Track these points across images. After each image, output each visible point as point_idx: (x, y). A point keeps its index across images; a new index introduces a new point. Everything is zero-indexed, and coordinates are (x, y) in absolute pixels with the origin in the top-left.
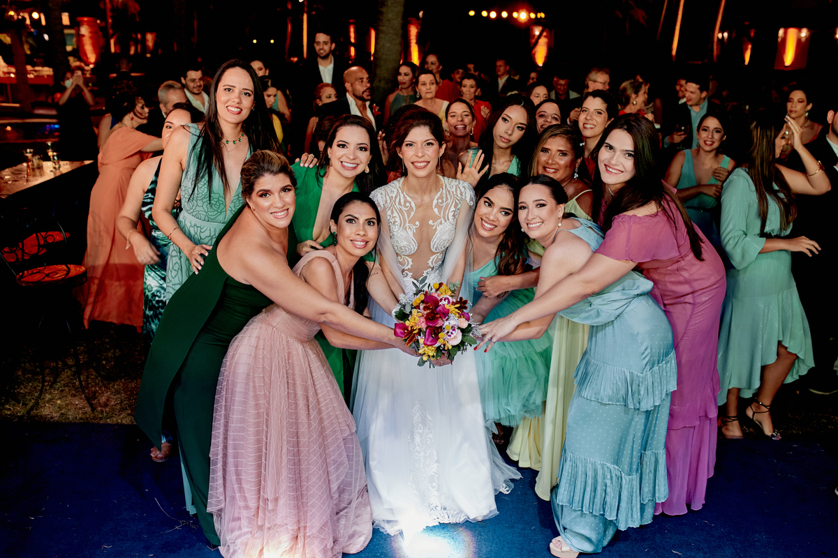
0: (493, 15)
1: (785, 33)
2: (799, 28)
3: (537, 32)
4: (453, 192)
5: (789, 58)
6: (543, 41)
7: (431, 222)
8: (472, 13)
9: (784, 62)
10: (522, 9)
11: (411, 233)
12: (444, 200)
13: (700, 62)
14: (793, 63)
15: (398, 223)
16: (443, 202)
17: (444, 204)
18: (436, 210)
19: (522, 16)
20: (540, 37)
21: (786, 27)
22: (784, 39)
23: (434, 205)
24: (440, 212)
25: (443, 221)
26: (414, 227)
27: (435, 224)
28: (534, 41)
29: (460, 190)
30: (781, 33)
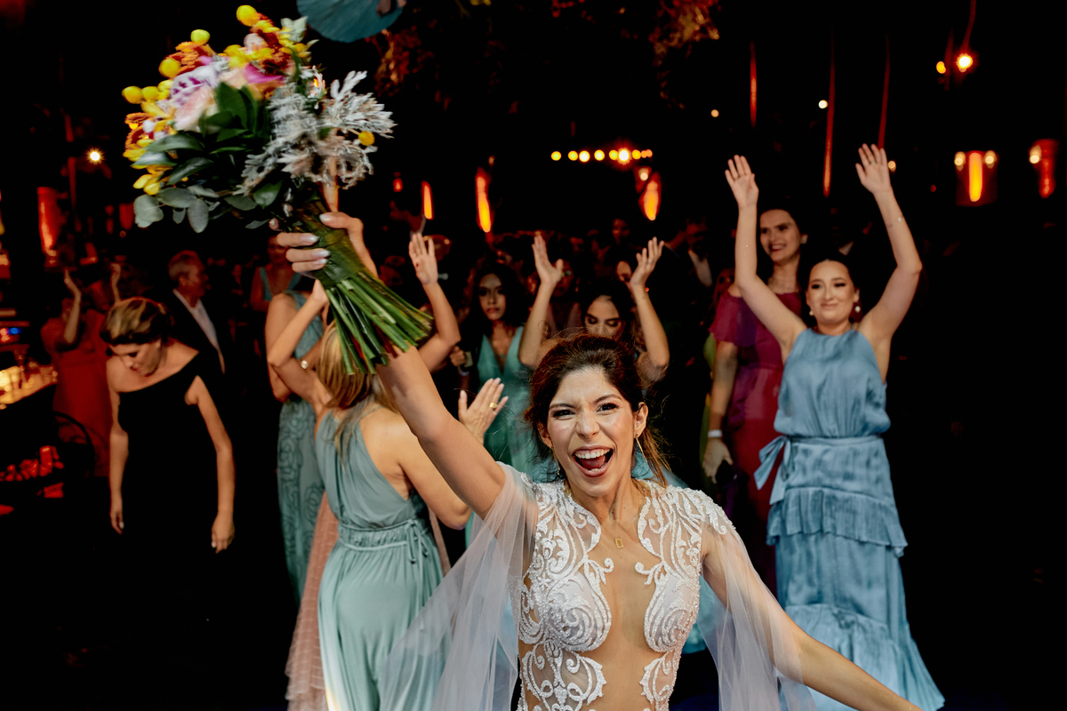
0: (585, 157)
1: (967, 160)
2: (983, 152)
3: (644, 175)
4: (674, 505)
5: (976, 191)
6: (652, 187)
7: (639, 567)
8: (556, 156)
9: (968, 197)
10: (623, 147)
11: (595, 582)
12: (661, 519)
14: (982, 198)
15: (565, 553)
16: (658, 526)
17: (663, 530)
18: (646, 542)
19: (623, 156)
20: (648, 181)
21: (967, 152)
22: (966, 165)
23: (640, 532)
24: (657, 548)
25: (668, 568)
26: (602, 570)
27: (650, 572)
28: (640, 188)
29: (691, 502)
30: (959, 160)
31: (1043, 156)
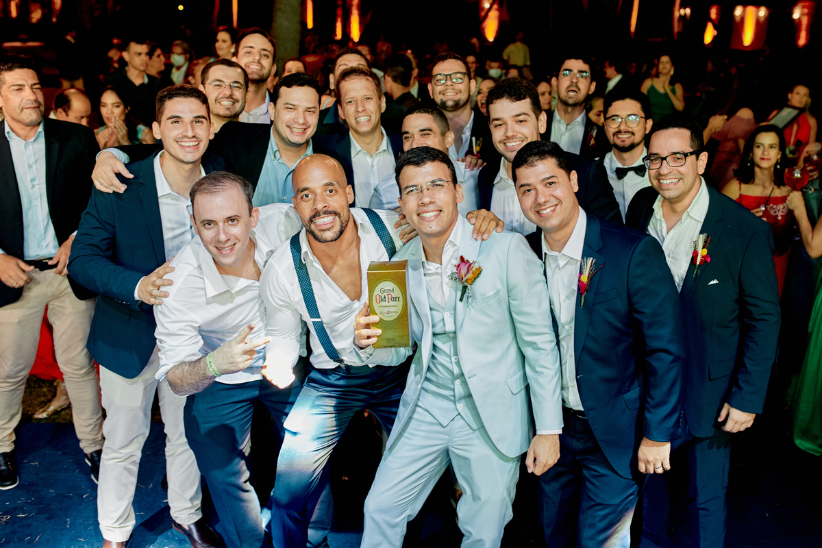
1: (744, 12)
2: (758, 6)
3: (486, 6)
5: (748, 37)
6: (494, 13)
9: (741, 41)
13: (659, 40)
14: (753, 43)
20: (489, 10)
21: (745, 5)
22: (743, 19)
28: (483, 14)
30: (738, 11)
31: (802, 14)
